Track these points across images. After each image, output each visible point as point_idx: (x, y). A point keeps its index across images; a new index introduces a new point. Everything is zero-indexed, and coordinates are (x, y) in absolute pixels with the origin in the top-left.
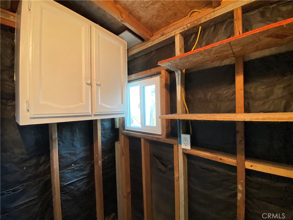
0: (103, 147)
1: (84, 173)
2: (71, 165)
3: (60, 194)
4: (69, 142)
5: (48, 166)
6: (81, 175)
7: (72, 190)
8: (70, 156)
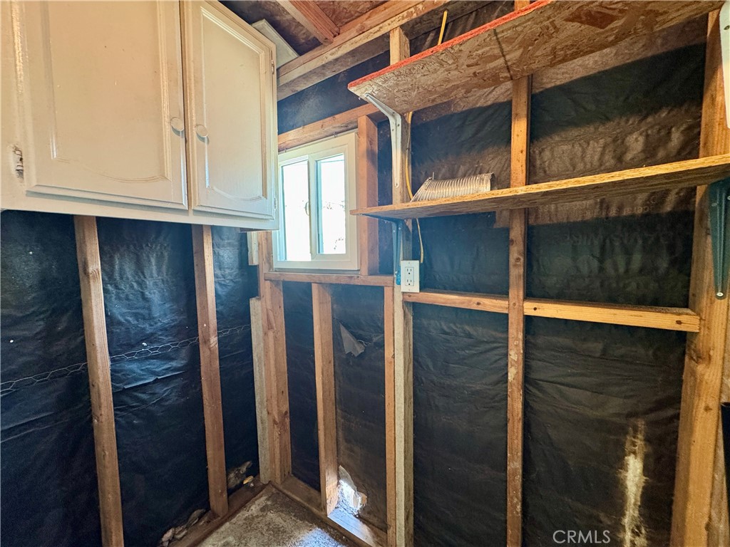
0: (221, 308)
1: (174, 364)
2: (139, 343)
3: (115, 410)
4: (132, 287)
5: (79, 340)
6: (166, 369)
7: (143, 402)
8: (136, 322)
